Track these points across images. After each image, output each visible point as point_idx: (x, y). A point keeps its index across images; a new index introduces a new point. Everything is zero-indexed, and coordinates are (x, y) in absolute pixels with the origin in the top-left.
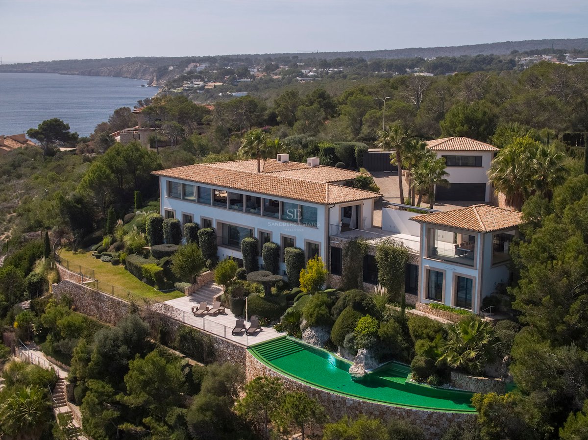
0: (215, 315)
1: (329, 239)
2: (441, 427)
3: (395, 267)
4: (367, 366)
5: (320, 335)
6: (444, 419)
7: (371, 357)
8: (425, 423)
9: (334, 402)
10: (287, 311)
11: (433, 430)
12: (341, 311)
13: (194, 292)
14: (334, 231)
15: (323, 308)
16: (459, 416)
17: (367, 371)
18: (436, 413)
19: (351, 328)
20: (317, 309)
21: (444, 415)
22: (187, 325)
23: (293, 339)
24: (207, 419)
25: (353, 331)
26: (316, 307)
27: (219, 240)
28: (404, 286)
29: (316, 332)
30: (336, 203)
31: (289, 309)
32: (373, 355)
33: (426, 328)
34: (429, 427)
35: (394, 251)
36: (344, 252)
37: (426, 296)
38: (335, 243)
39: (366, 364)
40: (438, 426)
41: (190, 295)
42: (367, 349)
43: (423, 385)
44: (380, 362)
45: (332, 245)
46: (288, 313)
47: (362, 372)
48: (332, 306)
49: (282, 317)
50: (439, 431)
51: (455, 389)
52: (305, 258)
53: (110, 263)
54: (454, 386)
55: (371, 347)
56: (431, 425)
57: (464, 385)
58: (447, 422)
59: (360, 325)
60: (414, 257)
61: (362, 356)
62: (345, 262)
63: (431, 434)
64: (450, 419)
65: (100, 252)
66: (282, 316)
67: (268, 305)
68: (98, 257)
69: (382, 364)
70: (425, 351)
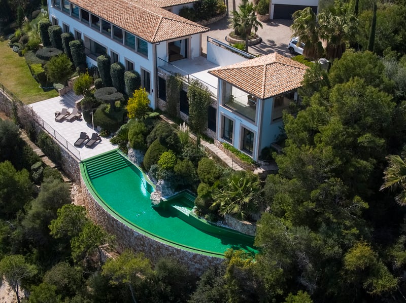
0: (72, 120)
1: (156, 70)
2: (204, 265)
3: (200, 107)
4: (164, 194)
5: (138, 156)
6: (205, 260)
7: (168, 187)
8: (191, 260)
9: (126, 230)
10: (121, 127)
11: (197, 266)
12: (152, 141)
13: (66, 93)
14: (161, 63)
15: (140, 136)
16: (217, 259)
17: (163, 198)
18: (199, 255)
19: (155, 160)
20: (135, 137)
21: (205, 257)
22: (45, 131)
23: (121, 154)
24: (37, 226)
25: (157, 163)
26: (134, 135)
27: (86, 51)
28: (207, 123)
29: (136, 153)
30: (161, 41)
31: (123, 126)
32: (170, 185)
33: (208, 173)
34: (194, 264)
35: (200, 94)
36: (167, 83)
37: (221, 135)
38: (161, 74)
39: (163, 193)
40: (201, 264)
41: (62, 96)
42: (165, 180)
43: (201, 220)
44: (176, 191)
45: (159, 75)
46: (122, 130)
47: (159, 199)
48: (147, 135)
49: (117, 133)
50: (202, 268)
51: (227, 227)
52: (140, 81)
53: (17, 53)
54: (225, 224)
55: (168, 180)
56: (195, 262)
57: (233, 224)
58: (208, 263)
59: (162, 160)
60: (214, 101)
61: (160, 186)
62: (168, 92)
63: (196, 268)
64: (210, 260)
65: (13, 42)
66: (116, 131)
67: (108, 120)
68: (12, 46)
69: (177, 193)
70: (203, 195)
